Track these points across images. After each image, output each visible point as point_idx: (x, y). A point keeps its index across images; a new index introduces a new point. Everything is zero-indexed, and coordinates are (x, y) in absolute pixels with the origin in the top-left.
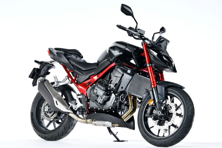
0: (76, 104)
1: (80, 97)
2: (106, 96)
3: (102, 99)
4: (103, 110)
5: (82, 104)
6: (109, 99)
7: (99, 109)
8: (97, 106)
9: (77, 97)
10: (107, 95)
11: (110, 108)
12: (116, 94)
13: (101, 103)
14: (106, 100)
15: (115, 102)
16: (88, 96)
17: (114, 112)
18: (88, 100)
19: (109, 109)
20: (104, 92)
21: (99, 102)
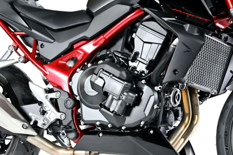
0: (44, 113)
1: (53, 95)
2: (131, 94)
3: (120, 101)
4: (123, 128)
5: (60, 114)
6: (138, 101)
7: (109, 126)
8: (105, 120)
9: (46, 97)
10: (132, 90)
11: (142, 123)
12: (157, 88)
13: (116, 110)
14: (130, 104)
15: (156, 107)
16: (76, 92)
17: (152, 132)
18: (77, 105)
19: (138, 127)
20: (126, 83)
21: (111, 109)
